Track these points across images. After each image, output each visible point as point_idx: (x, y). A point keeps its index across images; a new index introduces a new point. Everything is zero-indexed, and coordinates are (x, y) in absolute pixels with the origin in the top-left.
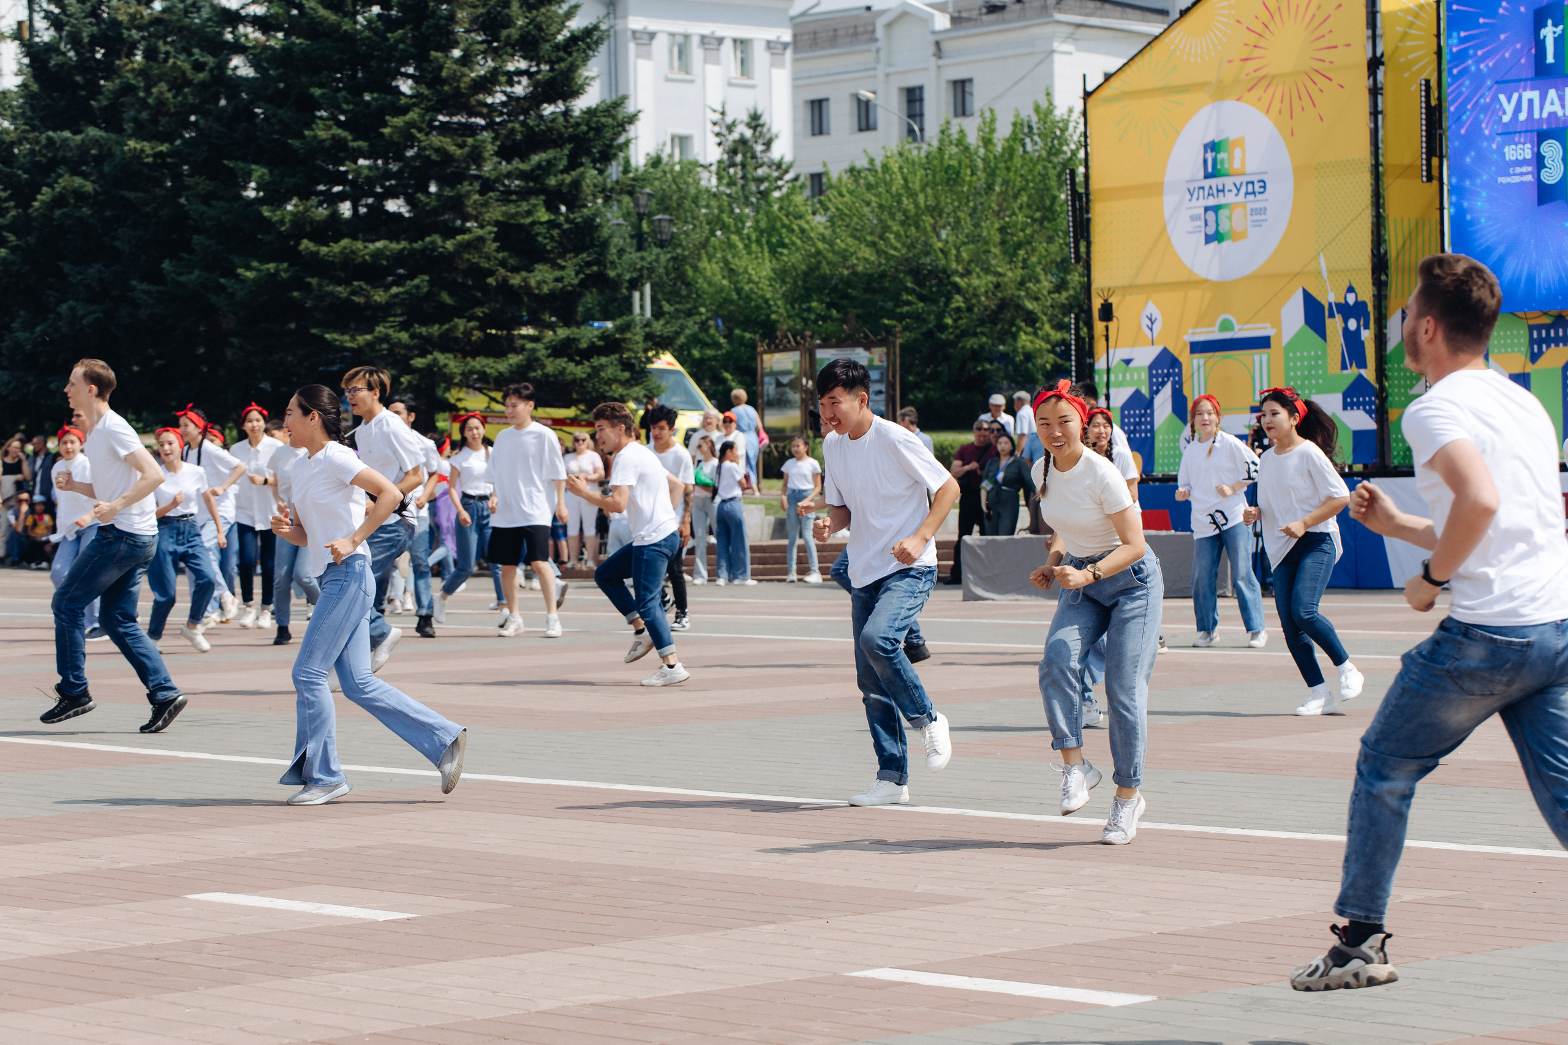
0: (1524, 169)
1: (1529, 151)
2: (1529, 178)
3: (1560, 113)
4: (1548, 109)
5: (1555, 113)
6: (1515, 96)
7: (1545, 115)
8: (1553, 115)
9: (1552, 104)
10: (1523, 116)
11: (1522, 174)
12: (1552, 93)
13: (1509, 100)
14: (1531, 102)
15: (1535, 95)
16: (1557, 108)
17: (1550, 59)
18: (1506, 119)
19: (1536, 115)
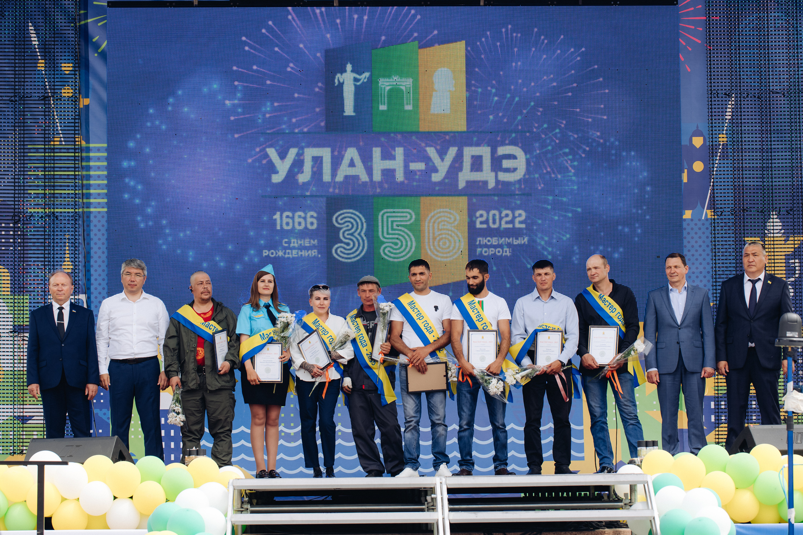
0: (307, 242)
1: (315, 221)
2: (314, 253)
3: (364, 178)
4: (344, 171)
5: (356, 178)
6: (293, 153)
7: (340, 178)
8: (351, 180)
9: (352, 164)
10: (304, 177)
11: (301, 248)
12: (351, 153)
13: (283, 156)
14: (317, 161)
15: (326, 153)
16: (360, 171)
17: (349, 109)
18: (277, 179)
19: (327, 177)
